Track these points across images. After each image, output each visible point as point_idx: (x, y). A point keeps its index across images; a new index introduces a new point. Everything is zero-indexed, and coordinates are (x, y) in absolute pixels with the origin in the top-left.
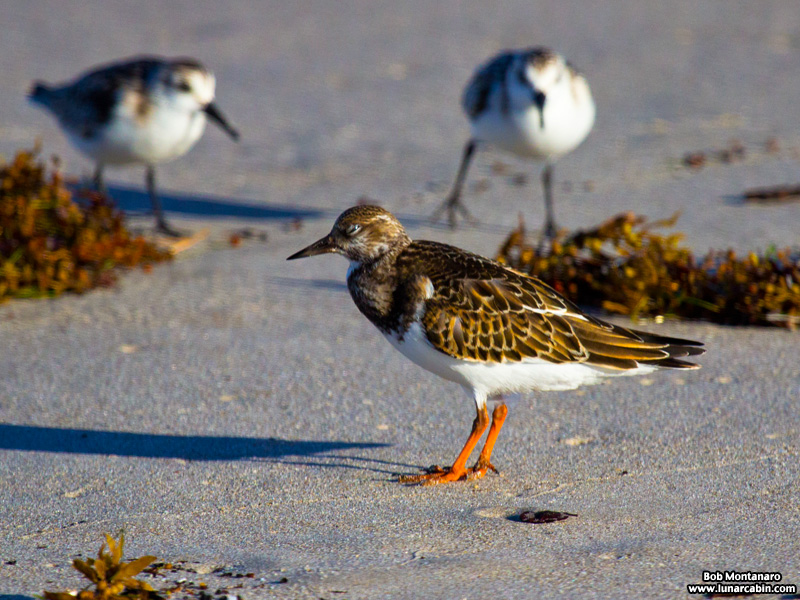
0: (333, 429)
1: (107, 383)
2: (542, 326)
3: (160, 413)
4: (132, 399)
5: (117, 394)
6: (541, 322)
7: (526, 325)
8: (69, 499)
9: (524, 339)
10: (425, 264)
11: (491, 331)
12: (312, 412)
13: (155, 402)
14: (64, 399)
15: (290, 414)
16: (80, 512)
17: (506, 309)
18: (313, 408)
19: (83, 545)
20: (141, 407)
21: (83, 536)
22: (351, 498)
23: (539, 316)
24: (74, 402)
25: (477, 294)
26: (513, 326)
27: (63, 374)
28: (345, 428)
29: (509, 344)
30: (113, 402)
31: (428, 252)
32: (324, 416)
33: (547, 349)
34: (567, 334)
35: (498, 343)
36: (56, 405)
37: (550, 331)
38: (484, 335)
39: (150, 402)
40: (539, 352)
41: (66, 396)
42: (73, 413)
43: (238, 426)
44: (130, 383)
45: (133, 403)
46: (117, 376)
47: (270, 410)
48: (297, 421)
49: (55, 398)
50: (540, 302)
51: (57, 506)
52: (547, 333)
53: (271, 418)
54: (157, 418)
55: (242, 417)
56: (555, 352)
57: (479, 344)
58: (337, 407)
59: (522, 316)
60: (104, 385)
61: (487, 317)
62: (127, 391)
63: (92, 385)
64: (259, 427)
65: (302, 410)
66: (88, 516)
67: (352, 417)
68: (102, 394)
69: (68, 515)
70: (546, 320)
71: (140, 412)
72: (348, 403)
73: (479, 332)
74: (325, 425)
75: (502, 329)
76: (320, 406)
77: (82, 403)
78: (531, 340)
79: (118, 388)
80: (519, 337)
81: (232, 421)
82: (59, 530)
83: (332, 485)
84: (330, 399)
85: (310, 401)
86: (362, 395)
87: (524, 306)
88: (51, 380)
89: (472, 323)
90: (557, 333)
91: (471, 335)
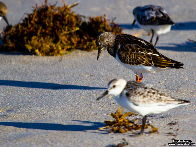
0: (174, 80)
1: (119, 70)
2: (143, 57)
3: (132, 77)
4: (125, 73)
5: (121, 72)
6: (143, 56)
7: (139, 56)
8: (110, 98)
9: (138, 60)
10: (121, 41)
11: (131, 57)
12: (169, 76)
13: (130, 74)
14: (108, 74)
15: (163, 76)
16: (113, 101)
17: (135, 52)
18: (169, 75)
19: (113, 110)
20: (127, 75)
21: (114, 107)
22: (179, 97)
23: (143, 54)
24: (111, 74)
25: (129, 48)
26: (136, 57)
27: (108, 68)
28: (177, 79)
29: (135, 61)
30: (120, 74)
31: (122, 37)
32: (172, 76)
33: (144, 63)
34: (150, 59)
35: (133, 61)
36: (106, 75)
37: (145, 58)
38: (130, 58)
39: (129, 74)
40: (142, 63)
41: (109, 73)
42: (110, 77)
43: (151, 79)
44: (124, 69)
45: (125, 74)
46: (121, 68)
47: (159, 75)
48: (165, 78)
49: (106, 74)
50: (145, 51)
51: (107, 100)
52: (144, 59)
53: (159, 77)
54: (131, 78)
55: (152, 77)
56: (146, 63)
57: (129, 61)
58: (175, 74)
59: (139, 54)
60: (118, 70)
61: (130, 54)
62: (123, 72)
63: (115, 70)
64: (156, 80)
65: (167, 75)
66: (115, 102)
67: (179, 77)
68: (117, 72)
69: (110, 102)
70: (145, 55)
71: (127, 77)
72: (178, 73)
73: (129, 58)
74: (172, 79)
75: (134, 57)
76: (171, 74)
77: (113, 75)
78: (140, 60)
79: (121, 71)
80: (137, 59)
81: (149, 78)
82: (108, 106)
83: (174, 94)
84: (173, 72)
85: (168, 73)
86: (181, 71)
87: (140, 52)
88: (105, 69)
89: (127, 55)
90: (147, 58)
91: (127, 58)
